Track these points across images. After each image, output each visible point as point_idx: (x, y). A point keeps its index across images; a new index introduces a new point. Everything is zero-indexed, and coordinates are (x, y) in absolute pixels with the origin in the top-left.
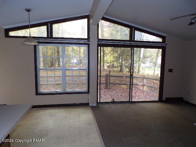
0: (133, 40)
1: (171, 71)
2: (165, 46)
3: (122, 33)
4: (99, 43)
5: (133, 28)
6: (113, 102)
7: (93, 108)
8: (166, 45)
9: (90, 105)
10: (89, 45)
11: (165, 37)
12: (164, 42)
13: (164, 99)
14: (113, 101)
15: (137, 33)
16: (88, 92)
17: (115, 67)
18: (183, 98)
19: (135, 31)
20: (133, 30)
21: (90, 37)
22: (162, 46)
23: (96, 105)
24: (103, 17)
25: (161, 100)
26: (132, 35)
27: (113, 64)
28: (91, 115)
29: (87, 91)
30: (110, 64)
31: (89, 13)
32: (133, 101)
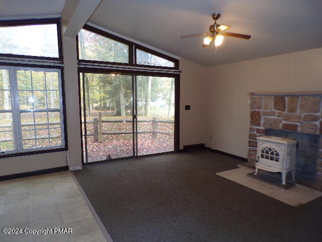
0: (134, 63)
1: (188, 108)
2: (179, 73)
3: (117, 53)
4: (82, 66)
6: (109, 160)
7: (76, 173)
8: (180, 72)
9: (71, 168)
10: (62, 69)
11: (178, 60)
12: (177, 67)
13: (181, 148)
14: (108, 158)
15: (139, 53)
16: (66, 148)
17: (108, 109)
18: (204, 144)
19: (137, 50)
20: (133, 47)
21: (64, 55)
22: (176, 73)
23: (81, 168)
24: (86, 25)
25: (177, 150)
26: (132, 56)
27: (105, 104)
28: (74, 183)
29: (64, 147)
30: (99, 103)
31: (60, 16)
32: (139, 155)
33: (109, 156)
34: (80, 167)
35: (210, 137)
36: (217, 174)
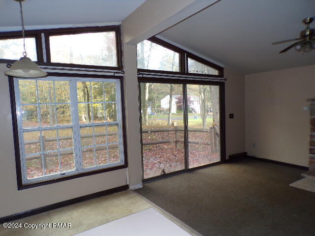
1: (232, 116)
2: (224, 81)
4: (141, 76)
5: (186, 54)
6: (164, 176)
7: (138, 191)
8: (226, 79)
9: (131, 188)
10: (122, 79)
11: (223, 68)
12: (221, 75)
14: (162, 173)
16: (126, 165)
19: (189, 58)
20: (184, 56)
22: (221, 81)
25: (224, 160)
26: (183, 64)
29: (124, 164)
31: (120, 23)
32: (190, 168)
33: (163, 171)
34: (140, 186)
35: (254, 146)
36: (291, 185)
